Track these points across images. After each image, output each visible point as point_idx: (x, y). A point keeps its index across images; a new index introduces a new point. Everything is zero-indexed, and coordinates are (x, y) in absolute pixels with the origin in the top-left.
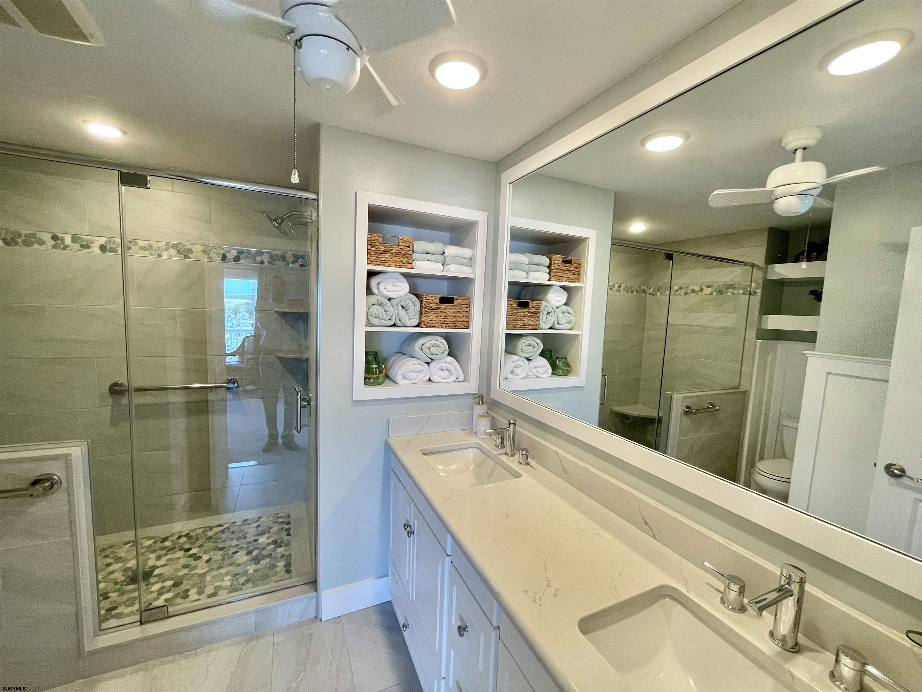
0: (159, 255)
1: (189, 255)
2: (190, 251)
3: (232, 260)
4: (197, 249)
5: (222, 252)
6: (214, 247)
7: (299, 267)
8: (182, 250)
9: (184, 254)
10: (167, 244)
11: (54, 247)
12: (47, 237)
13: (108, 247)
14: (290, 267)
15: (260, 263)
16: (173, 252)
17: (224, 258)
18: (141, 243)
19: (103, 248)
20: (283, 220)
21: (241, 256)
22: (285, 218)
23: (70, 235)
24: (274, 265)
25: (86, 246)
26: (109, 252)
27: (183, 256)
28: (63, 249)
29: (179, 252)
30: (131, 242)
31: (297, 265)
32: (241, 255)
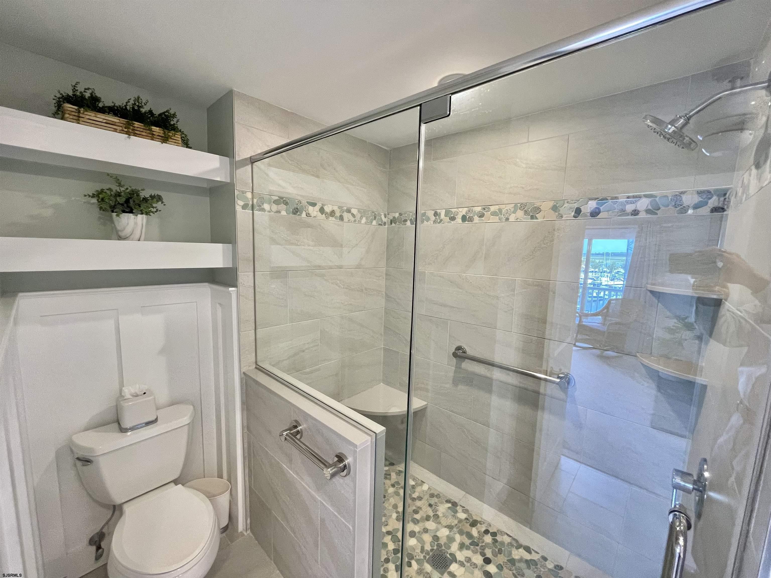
0: (507, 219)
1: (537, 215)
2: (538, 210)
3: (589, 214)
4: (546, 206)
5: (576, 206)
6: (566, 201)
7: (709, 214)
8: (530, 210)
9: (532, 214)
10: (516, 205)
11: (435, 222)
12: (430, 214)
13: (468, 217)
14: (690, 215)
15: (632, 215)
16: (520, 213)
17: (578, 211)
18: (493, 209)
19: (464, 218)
20: (689, 119)
21: (601, 208)
22: (694, 115)
23: (444, 210)
24: (657, 214)
25: (453, 219)
26: (468, 222)
27: (530, 217)
28: (439, 223)
29: (526, 213)
30: (484, 209)
31: (705, 210)
32: (601, 206)
